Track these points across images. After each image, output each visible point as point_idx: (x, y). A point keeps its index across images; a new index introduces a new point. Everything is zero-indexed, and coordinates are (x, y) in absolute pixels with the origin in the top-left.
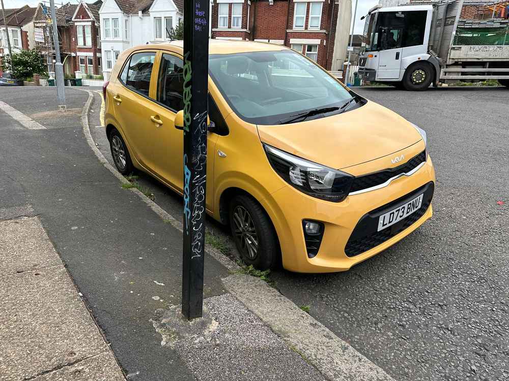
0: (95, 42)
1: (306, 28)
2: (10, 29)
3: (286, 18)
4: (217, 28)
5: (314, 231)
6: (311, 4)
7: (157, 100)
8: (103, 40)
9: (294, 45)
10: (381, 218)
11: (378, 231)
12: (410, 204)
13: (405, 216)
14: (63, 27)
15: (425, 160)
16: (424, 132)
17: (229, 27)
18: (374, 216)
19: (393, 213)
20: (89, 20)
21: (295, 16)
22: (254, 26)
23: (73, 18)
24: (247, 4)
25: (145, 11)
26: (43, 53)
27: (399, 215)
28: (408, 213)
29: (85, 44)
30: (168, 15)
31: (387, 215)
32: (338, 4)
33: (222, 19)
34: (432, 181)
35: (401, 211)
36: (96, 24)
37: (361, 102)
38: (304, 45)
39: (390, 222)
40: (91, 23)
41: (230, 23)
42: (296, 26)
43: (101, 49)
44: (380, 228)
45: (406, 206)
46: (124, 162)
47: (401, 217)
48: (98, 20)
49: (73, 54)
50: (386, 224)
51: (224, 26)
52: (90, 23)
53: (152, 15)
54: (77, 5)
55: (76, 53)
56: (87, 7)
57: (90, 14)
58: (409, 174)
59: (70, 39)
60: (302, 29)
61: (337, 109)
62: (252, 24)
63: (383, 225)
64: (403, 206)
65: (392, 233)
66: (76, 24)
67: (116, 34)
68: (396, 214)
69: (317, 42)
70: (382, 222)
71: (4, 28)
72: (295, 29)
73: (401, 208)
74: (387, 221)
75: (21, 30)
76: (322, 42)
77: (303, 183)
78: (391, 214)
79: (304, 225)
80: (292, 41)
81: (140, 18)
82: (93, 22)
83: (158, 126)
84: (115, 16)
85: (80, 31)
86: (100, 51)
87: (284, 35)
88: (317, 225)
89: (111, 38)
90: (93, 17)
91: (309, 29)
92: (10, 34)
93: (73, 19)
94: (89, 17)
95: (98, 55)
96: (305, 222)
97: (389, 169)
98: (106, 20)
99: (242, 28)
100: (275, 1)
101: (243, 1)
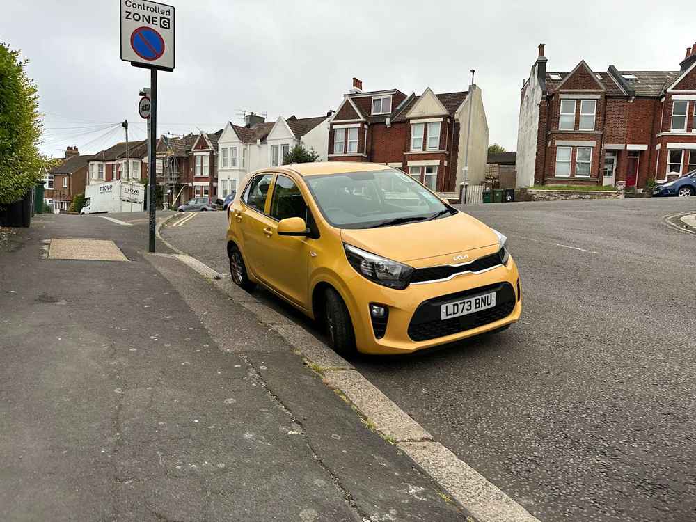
0: (212, 171)
1: (424, 150)
2: (131, 161)
3: (403, 140)
4: (333, 153)
5: (379, 315)
6: (429, 125)
7: (271, 215)
8: (220, 169)
9: (412, 167)
10: (443, 307)
11: (442, 319)
12: (479, 299)
14: (182, 157)
17: (345, 152)
19: (457, 304)
20: (208, 150)
21: (412, 137)
22: (371, 150)
23: (193, 147)
24: (364, 128)
25: (263, 139)
26: (161, 184)
29: (202, 174)
30: (284, 142)
31: (450, 305)
32: (459, 124)
33: (338, 145)
36: (214, 154)
38: (423, 167)
39: (455, 313)
41: (346, 147)
42: (414, 148)
44: (444, 317)
46: (241, 278)
47: (468, 310)
48: (217, 149)
49: (190, 185)
51: (340, 151)
52: (209, 153)
53: (270, 143)
54: (198, 135)
55: (193, 184)
56: (207, 137)
57: (210, 145)
58: (477, 272)
59: (188, 169)
60: (420, 151)
62: (370, 148)
63: (448, 315)
64: (469, 300)
66: (195, 154)
67: (234, 164)
69: (437, 162)
70: (445, 311)
71: (126, 161)
72: (413, 151)
73: (466, 301)
74: (450, 312)
75: (142, 163)
76: (442, 163)
77: (371, 273)
78: (454, 305)
79: (371, 309)
80: (410, 163)
81: (259, 146)
82: (212, 152)
83: (269, 236)
84: (233, 145)
85: (198, 161)
86: (216, 180)
87: (402, 158)
89: (229, 167)
90: (212, 147)
91: (427, 150)
92: (131, 166)
93: (192, 150)
94: (208, 147)
95: (214, 184)
96: (372, 305)
98: (225, 150)
99: (358, 152)
100: (392, 123)
101: (359, 125)
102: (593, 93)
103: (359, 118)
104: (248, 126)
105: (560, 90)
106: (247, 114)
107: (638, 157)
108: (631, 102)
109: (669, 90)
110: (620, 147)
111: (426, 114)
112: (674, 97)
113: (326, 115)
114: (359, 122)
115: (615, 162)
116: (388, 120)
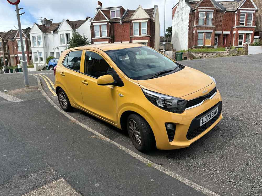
0: (28, 48)
3: (129, 31)
4: (94, 37)
5: (170, 128)
6: (141, 23)
8: (32, 47)
10: (201, 119)
11: (200, 126)
12: (213, 112)
13: (211, 118)
15: (216, 92)
16: (214, 79)
17: (101, 37)
18: (198, 119)
19: (206, 117)
20: (24, 37)
21: (134, 29)
24: (109, 25)
25: (55, 31)
27: (209, 118)
28: (212, 116)
30: (67, 32)
31: (204, 118)
32: (154, 23)
33: (97, 33)
34: (221, 101)
35: (209, 116)
36: (28, 39)
37: (181, 67)
38: (140, 43)
39: (205, 122)
40: (25, 39)
41: (101, 34)
42: (135, 34)
43: (31, 52)
44: (201, 125)
45: (211, 113)
47: (209, 119)
48: (29, 37)
50: (204, 123)
51: (98, 36)
53: (59, 33)
54: (17, 30)
55: (17, 55)
56: (23, 31)
57: (25, 34)
58: (210, 98)
59: (14, 48)
60: (138, 35)
61: (172, 71)
62: (112, 34)
63: (203, 123)
64: (210, 113)
65: (206, 127)
66: (17, 40)
67: (39, 43)
68: (207, 117)
69: (146, 41)
70: (202, 121)
72: (135, 36)
73: (209, 114)
74: (204, 121)
76: (148, 41)
77: (163, 105)
78: (205, 117)
79: (166, 125)
80: (134, 41)
81: (53, 35)
82: (27, 39)
83: (86, 85)
84: (38, 35)
85: (19, 43)
86: (31, 53)
87: (129, 39)
88: (172, 125)
89: (36, 46)
90: (26, 36)
91: (141, 35)
93: (15, 38)
95: (30, 55)
96: (166, 124)
97: (201, 96)
98: (34, 37)
99: (107, 37)
100: (122, 22)
101: (106, 23)
102: (211, 9)
103: (107, 20)
104: (44, 25)
105: (199, 7)
106: (42, 19)
107: (226, 37)
108: (224, 13)
109: (239, 8)
110: (220, 32)
111: (140, 18)
112: (241, 11)
113: (86, 19)
114: (107, 22)
115: (217, 39)
116: (120, 21)
